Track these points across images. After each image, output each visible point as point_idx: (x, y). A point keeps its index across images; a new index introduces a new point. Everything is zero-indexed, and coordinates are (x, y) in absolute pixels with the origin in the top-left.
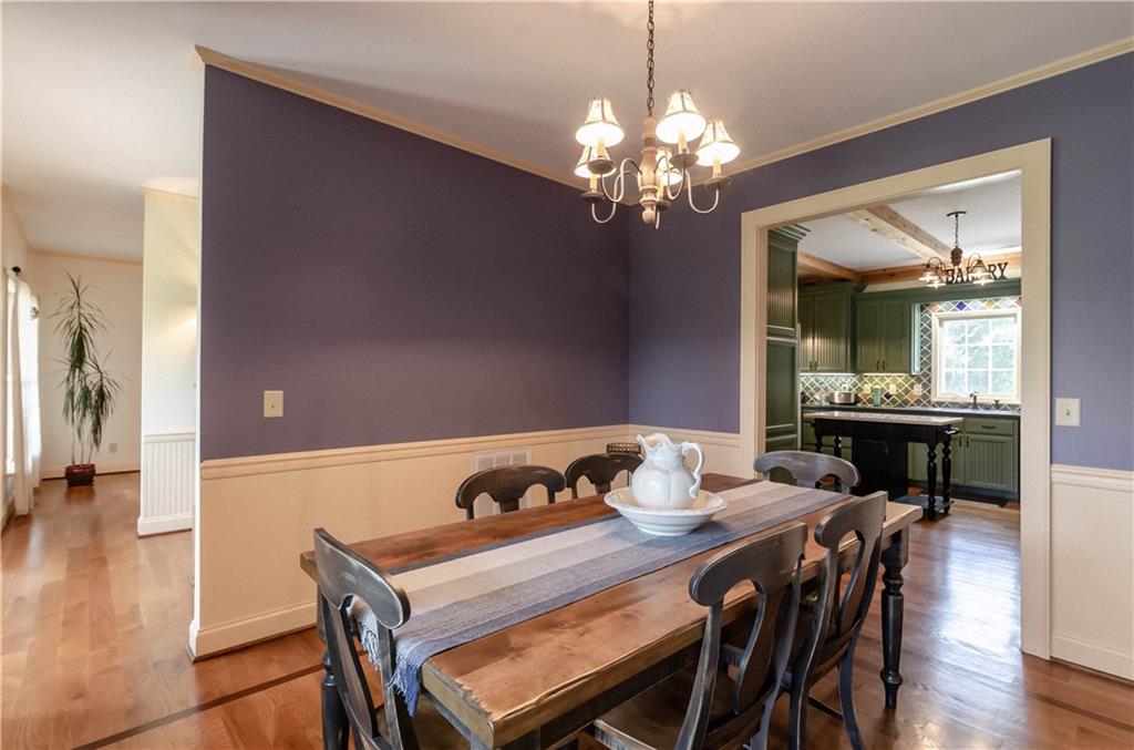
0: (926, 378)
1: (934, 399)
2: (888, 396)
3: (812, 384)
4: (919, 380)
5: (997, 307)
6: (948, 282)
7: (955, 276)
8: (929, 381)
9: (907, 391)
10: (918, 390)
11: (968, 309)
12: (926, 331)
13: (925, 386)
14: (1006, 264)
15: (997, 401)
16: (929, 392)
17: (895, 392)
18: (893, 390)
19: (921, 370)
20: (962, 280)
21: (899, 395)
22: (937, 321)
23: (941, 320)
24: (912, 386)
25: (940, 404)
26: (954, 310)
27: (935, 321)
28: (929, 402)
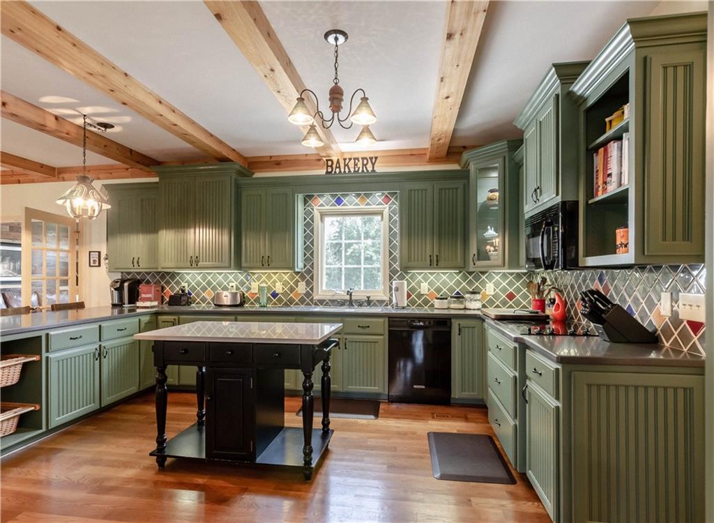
0: (308, 276)
1: (316, 297)
2: (275, 295)
3: (198, 284)
4: (303, 277)
5: (368, 204)
6: (327, 172)
7: (334, 166)
8: (312, 278)
9: (292, 289)
10: (302, 288)
11: (345, 205)
12: (309, 225)
13: (308, 283)
14: (376, 158)
15: (368, 297)
16: (312, 289)
17: (281, 291)
18: (279, 288)
19: (305, 266)
20: (340, 172)
21: (285, 294)
22: (319, 214)
23: (323, 215)
24: (296, 283)
25: (321, 302)
26: (333, 205)
27: (317, 215)
28: (312, 300)
